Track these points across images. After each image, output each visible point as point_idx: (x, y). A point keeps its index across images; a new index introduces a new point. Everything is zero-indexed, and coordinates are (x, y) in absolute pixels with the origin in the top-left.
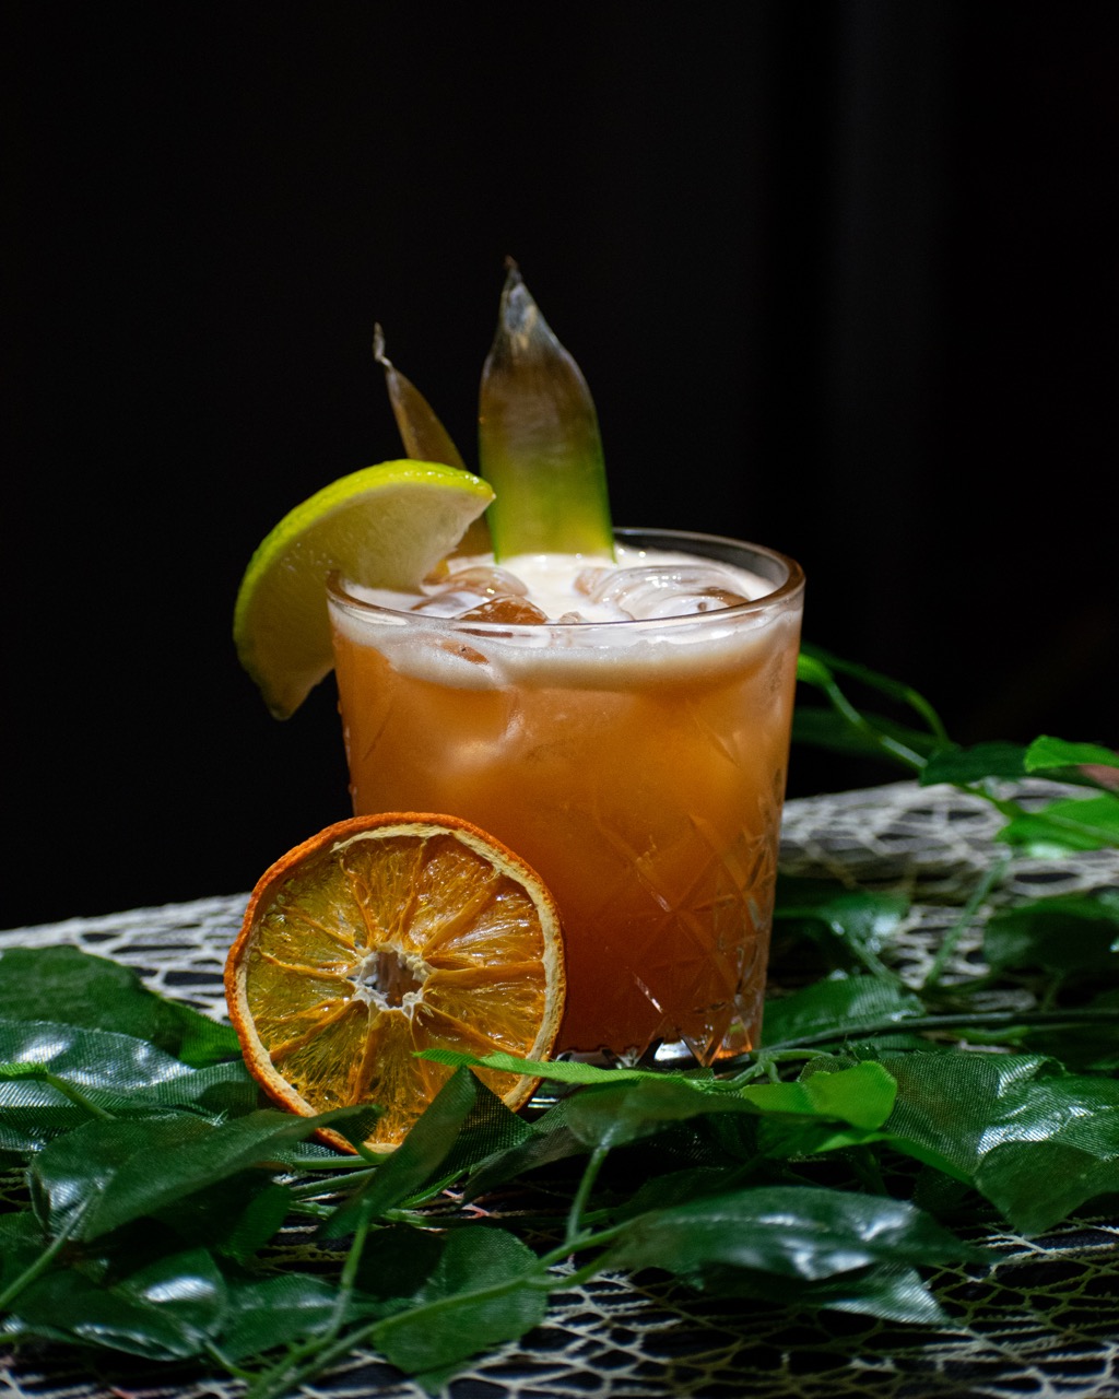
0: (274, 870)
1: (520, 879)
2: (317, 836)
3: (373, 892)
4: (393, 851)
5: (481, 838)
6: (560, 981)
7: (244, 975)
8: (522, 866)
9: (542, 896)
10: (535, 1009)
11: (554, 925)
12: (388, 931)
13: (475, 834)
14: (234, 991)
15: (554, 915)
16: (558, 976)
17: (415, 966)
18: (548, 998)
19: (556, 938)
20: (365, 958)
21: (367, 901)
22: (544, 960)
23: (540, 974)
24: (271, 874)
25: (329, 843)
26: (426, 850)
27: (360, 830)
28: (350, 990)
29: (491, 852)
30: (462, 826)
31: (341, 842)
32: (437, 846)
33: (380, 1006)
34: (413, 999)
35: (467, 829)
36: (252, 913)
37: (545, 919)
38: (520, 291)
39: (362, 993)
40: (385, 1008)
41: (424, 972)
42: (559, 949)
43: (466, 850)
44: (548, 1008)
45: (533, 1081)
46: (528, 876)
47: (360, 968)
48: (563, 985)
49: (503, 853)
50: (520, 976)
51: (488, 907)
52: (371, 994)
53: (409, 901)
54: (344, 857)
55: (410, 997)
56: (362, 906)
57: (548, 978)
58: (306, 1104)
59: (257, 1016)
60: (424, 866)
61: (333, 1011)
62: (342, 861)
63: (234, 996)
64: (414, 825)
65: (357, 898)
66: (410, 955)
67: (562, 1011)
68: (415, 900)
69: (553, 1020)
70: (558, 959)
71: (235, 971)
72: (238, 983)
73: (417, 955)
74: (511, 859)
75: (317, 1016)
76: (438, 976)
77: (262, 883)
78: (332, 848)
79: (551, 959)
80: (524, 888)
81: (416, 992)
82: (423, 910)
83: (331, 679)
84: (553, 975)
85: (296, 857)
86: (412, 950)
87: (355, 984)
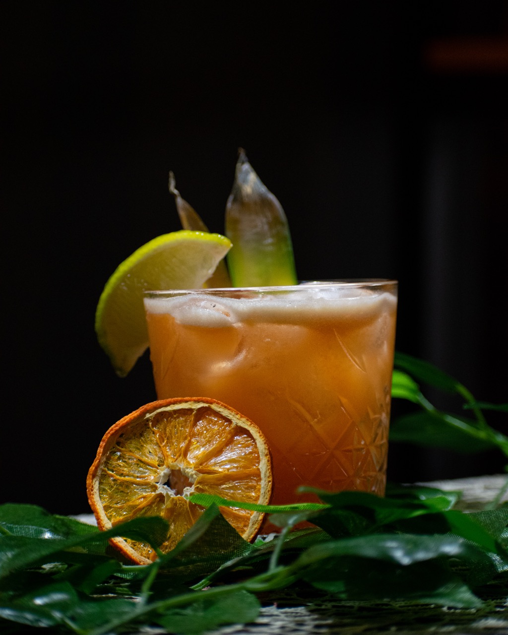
0: (114, 428)
1: (246, 427)
2: (137, 410)
3: (168, 439)
4: (178, 417)
5: (225, 407)
6: (269, 477)
7: (97, 483)
8: (248, 420)
9: (258, 435)
10: (255, 493)
11: (265, 449)
12: (176, 457)
13: (222, 405)
14: (92, 490)
15: (265, 443)
16: (268, 474)
17: (190, 474)
18: (262, 486)
19: (266, 455)
20: (163, 471)
21: (164, 444)
22: (259, 467)
23: (258, 475)
24: (112, 430)
25: (143, 414)
26: (196, 415)
27: (161, 406)
28: (155, 488)
29: (230, 414)
30: (215, 402)
31: (150, 413)
32: (202, 414)
33: (171, 495)
34: (188, 491)
35: (218, 403)
36: (102, 450)
37: (260, 446)
38: (246, 167)
39: (162, 489)
40: (173, 496)
41: (195, 476)
42: (268, 461)
43: (218, 414)
44: (262, 491)
45: (255, 530)
46: (251, 425)
47: (160, 476)
48: (270, 479)
49: (237, 414)
50: (248, 477)
51: (230, 442)
52: (166, 489)
53: (187, 441)
54: (152, 421)
55: (187, 489)
56: (161, 446)
57: (262, 476)
58: (131, 549)
59: (105, 504)
60: (195, 425)
61: (146, 500)
62: (151, 423)
63: (92, 493)
64: (189, 403)
65: (159, 442)
66: (187, 468)
67: (270, 492)
68: (190, 441)
69: (266, 497)
70: (268, 466)
71: (92, 480)
72: (94, 486)
73: (191, 468)
74: (241, 417)
75: (137, 503)
76: (203, 478)
77: (107, 435)
78: (145, 416)
79: (263, 466)
80: (248, 431)
81: (191, 487)
82: (194, 446)
83: (148, 352)
84: (265, 474)
85: (126, 421)
86: (189, 465)
87: (158, 485)
